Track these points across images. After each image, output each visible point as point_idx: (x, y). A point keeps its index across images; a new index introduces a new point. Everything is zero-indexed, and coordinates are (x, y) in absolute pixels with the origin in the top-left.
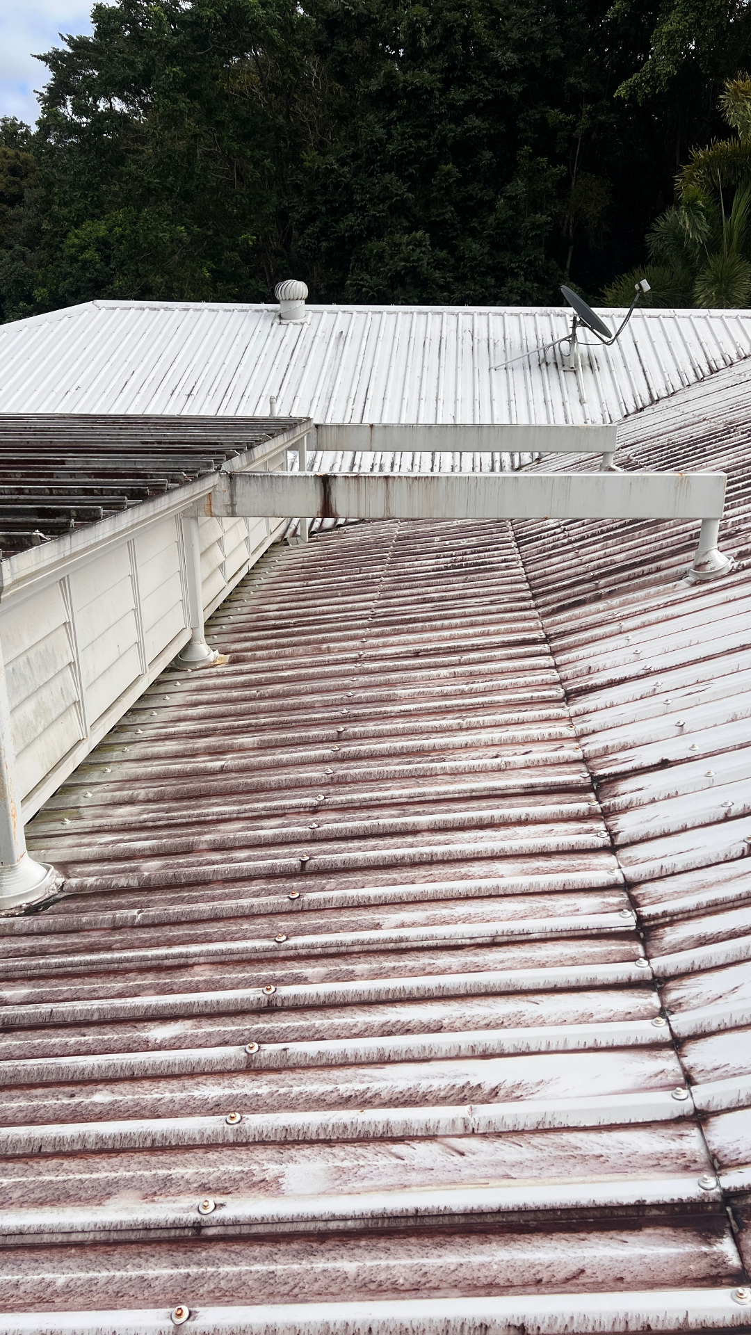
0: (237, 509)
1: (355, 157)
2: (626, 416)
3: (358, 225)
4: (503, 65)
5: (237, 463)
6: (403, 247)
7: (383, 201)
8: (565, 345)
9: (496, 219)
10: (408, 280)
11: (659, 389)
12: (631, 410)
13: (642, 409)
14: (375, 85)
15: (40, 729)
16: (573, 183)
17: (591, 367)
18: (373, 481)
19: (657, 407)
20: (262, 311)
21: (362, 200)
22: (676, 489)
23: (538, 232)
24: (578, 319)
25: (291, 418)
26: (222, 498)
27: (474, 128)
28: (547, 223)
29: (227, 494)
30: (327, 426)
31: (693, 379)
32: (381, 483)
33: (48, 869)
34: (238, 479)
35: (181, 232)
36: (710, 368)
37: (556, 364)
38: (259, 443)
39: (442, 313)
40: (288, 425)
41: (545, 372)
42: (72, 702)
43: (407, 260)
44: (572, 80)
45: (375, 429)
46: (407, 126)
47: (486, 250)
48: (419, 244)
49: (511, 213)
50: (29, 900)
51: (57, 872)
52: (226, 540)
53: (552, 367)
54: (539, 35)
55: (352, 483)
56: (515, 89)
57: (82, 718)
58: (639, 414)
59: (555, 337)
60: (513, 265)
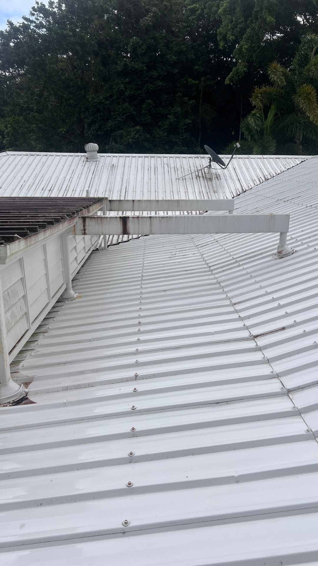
0: (86, 231)
1: (111, 96)
2: (233, 198)
3: (114, 125)
4: (171, 61)
5: (85, 213)
6: (132, 133)
7: (123, 115)
8: (206, 170)
9: (169, 122)
10: (133, 146)
11: (245, 187)
12: (235, 195)
13: (239, 195)
14: (119, 68)
15: (13, 324)
16: (200, 107)
17: (217, 178)
18: (144, 219)
19: (246, 193)
20: (79, 156)
21: (115, 115)
22: (270, 220)
23: (187, 127)
24: (212, 159)
25: (98, 198)
26: (80, 226)
27: (160, 86)
28: (190, 123)
29: (82, 225)
30: (114, 201)
31: (258, 183)
32: (148, 220)
33: (21, 385)
34: (87, 219)
35: (34, 127)
36: (265, 177)
37: (203, 177)
38: (90, 205)
39: (154, 157)
40: (99, 200)
41: (199, 180)
42: (24, 313)
43: (133, 138)
44: (196, 68)
45: (135, 202)
46: (133, 85)
47: (166, 134)
48: (138, 131)
49: (175, 119)
50: (13, 399)
51: (24, 387)
52: (78, 247)
53: (201, 178)
54: (185, 49)
55: (136, 220)
56: (176, 71)
57: (28, 320)
58: (239, 197)
59: (202, 166)
60: (177, 140)
